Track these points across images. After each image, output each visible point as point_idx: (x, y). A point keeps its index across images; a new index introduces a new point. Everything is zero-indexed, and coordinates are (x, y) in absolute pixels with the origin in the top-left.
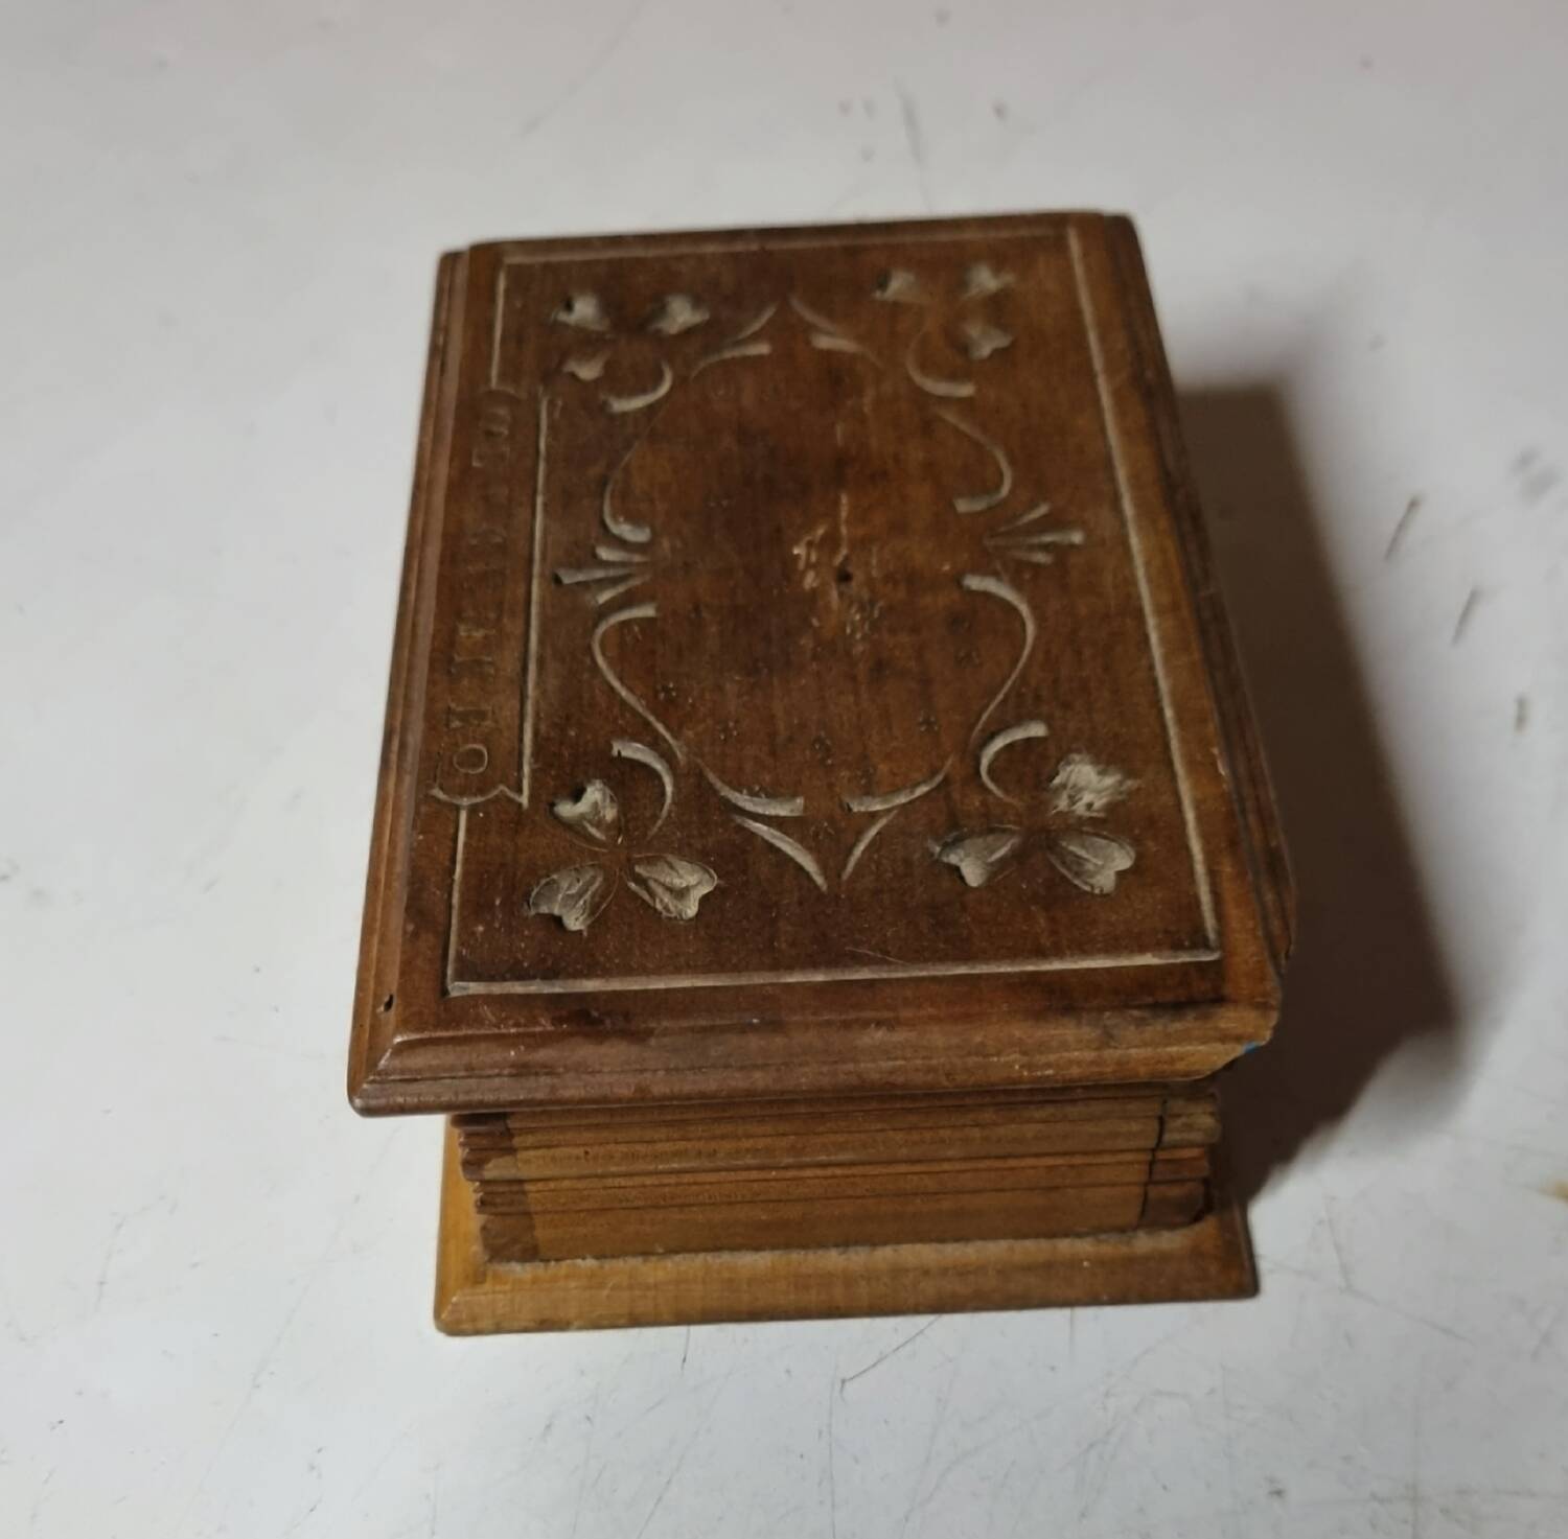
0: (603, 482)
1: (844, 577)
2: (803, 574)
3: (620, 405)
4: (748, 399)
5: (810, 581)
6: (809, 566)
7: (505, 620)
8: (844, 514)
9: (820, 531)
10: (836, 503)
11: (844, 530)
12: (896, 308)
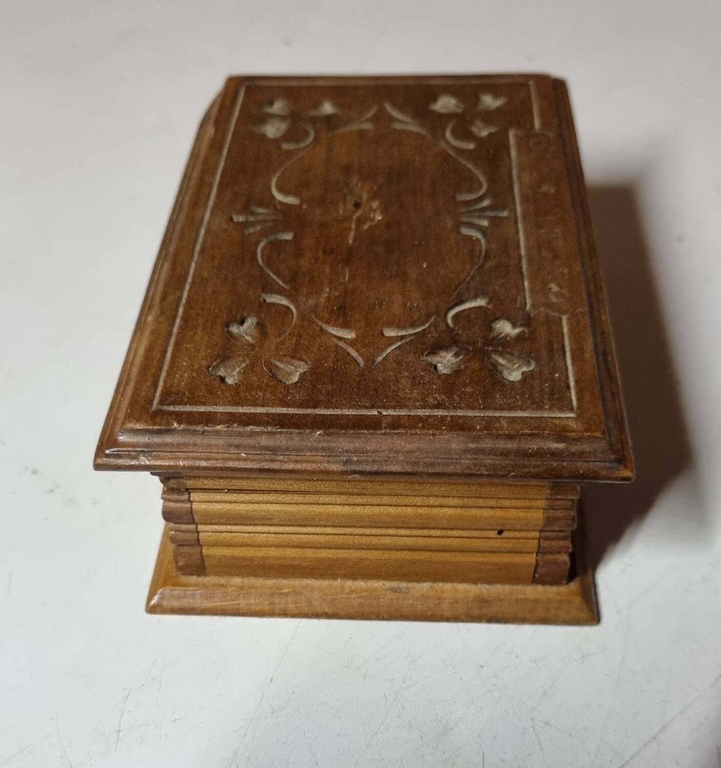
0: (487, 257)
1: (357, 205)
2: (378, 207)
3: (480, 302)
4: (398, 299)
5: (375, 204)
6: (375, 211)
7: (531, 194)
8: (352, 234)
9: (366, 227)
10: (355, 240)
11: (353, 226)
12: (294, 355)
